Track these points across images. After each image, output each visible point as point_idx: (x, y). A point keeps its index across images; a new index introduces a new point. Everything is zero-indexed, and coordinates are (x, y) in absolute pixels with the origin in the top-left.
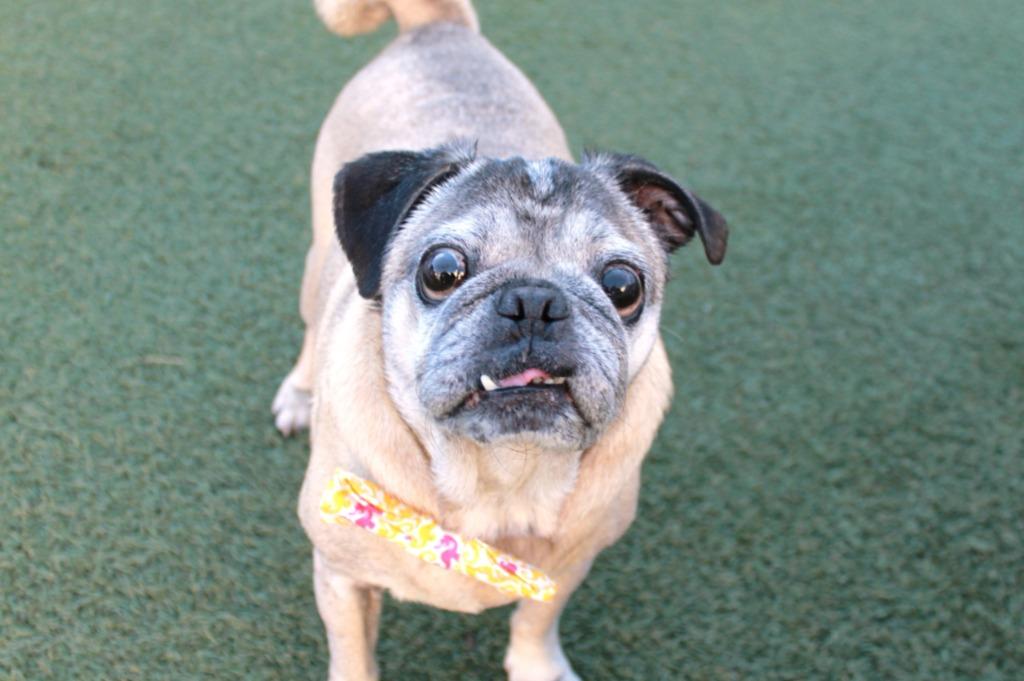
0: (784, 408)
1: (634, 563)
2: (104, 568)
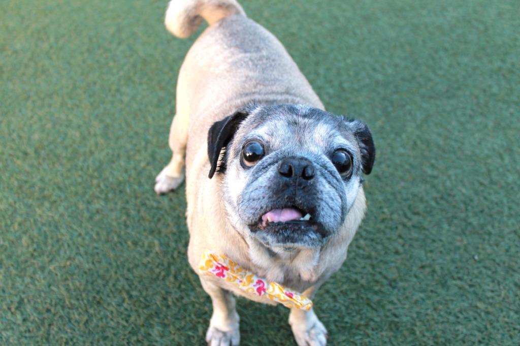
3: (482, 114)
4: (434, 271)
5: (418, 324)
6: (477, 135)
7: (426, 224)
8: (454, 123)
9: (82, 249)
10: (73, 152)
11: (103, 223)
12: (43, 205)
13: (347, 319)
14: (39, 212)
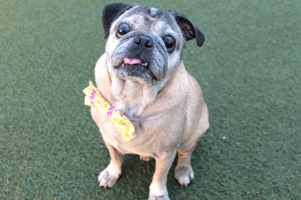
3: (273, 57)
4: (284, 152)
5: (289, 185)
6: (276, 69)
7: (269, 125)
8: (261, 64)
9: (61, 187)
10: (32, 123)
11: (70, 166)
12: (22, 162)
13: (248, 193)
14: (21, 168)
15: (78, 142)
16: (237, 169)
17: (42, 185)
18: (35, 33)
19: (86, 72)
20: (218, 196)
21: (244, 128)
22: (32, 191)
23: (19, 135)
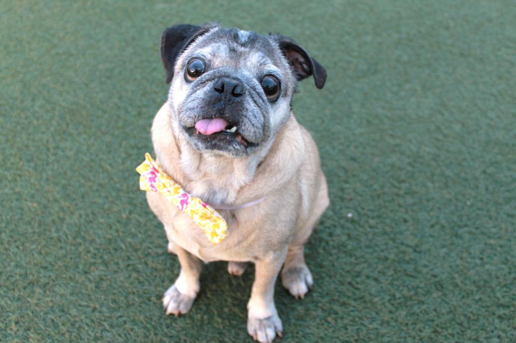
0: (487, 267)
1: (375, 325)
2: (144, 250)
3: (407, 81)
4: (443, 227)
5: (456, 276)
6: (413, 100)
7: (414, 188)
8: (389, 95)
9: (105, 324)
10: (40, 225)
11: (114, 288)
12: (33, 292)
13: (398, 295)
14: (33, 301)
15: (121, 248)
16: (376, 260)
17: (73, 325)
18: (21, 76)
19: (116, 132)
20: (354, 307)
21: (378, 196)
22: (57, 337)
23: (21, 248)
